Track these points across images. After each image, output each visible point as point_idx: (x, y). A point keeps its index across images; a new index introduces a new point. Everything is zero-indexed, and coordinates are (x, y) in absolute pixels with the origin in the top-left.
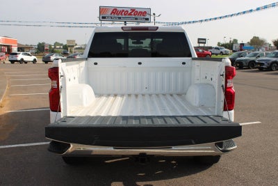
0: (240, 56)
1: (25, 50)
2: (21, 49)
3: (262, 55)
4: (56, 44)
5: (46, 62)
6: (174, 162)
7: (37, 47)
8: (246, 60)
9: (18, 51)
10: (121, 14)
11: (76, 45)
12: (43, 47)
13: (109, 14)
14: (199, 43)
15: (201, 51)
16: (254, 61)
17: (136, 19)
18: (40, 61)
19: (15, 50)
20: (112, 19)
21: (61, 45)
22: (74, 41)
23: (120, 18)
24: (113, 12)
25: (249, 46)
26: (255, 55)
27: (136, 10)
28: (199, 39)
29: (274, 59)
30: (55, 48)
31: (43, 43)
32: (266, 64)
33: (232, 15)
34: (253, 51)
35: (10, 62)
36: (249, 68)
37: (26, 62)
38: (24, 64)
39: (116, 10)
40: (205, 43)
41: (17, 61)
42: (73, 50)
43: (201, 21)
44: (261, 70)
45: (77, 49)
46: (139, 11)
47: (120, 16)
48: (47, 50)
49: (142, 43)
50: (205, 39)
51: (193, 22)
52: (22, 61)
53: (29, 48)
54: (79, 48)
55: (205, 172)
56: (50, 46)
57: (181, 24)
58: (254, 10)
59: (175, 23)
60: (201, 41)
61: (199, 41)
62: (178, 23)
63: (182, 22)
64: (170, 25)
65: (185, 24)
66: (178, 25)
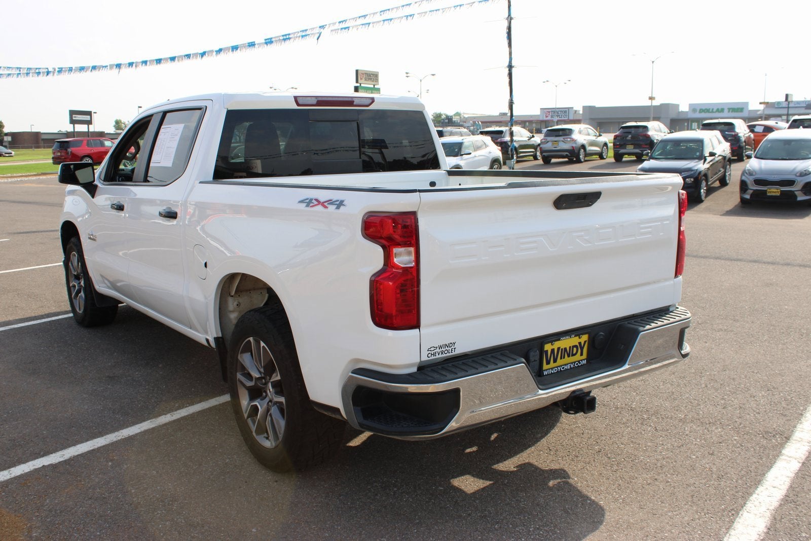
14: (73, 122)
28: (72, 113)
33: (203, 54)
40: (89, 123)
43: (119, 66)
50: (89, 113)
51: (94, 68)
57: (56, 73)
58: (260, 44)
59: (37, 69)
60: (79, 118)
61: (74, 119)
62: (47, 68)
63: (59, 68)
64: (20, 74)
65: (67, 72)
66: (46, 74)
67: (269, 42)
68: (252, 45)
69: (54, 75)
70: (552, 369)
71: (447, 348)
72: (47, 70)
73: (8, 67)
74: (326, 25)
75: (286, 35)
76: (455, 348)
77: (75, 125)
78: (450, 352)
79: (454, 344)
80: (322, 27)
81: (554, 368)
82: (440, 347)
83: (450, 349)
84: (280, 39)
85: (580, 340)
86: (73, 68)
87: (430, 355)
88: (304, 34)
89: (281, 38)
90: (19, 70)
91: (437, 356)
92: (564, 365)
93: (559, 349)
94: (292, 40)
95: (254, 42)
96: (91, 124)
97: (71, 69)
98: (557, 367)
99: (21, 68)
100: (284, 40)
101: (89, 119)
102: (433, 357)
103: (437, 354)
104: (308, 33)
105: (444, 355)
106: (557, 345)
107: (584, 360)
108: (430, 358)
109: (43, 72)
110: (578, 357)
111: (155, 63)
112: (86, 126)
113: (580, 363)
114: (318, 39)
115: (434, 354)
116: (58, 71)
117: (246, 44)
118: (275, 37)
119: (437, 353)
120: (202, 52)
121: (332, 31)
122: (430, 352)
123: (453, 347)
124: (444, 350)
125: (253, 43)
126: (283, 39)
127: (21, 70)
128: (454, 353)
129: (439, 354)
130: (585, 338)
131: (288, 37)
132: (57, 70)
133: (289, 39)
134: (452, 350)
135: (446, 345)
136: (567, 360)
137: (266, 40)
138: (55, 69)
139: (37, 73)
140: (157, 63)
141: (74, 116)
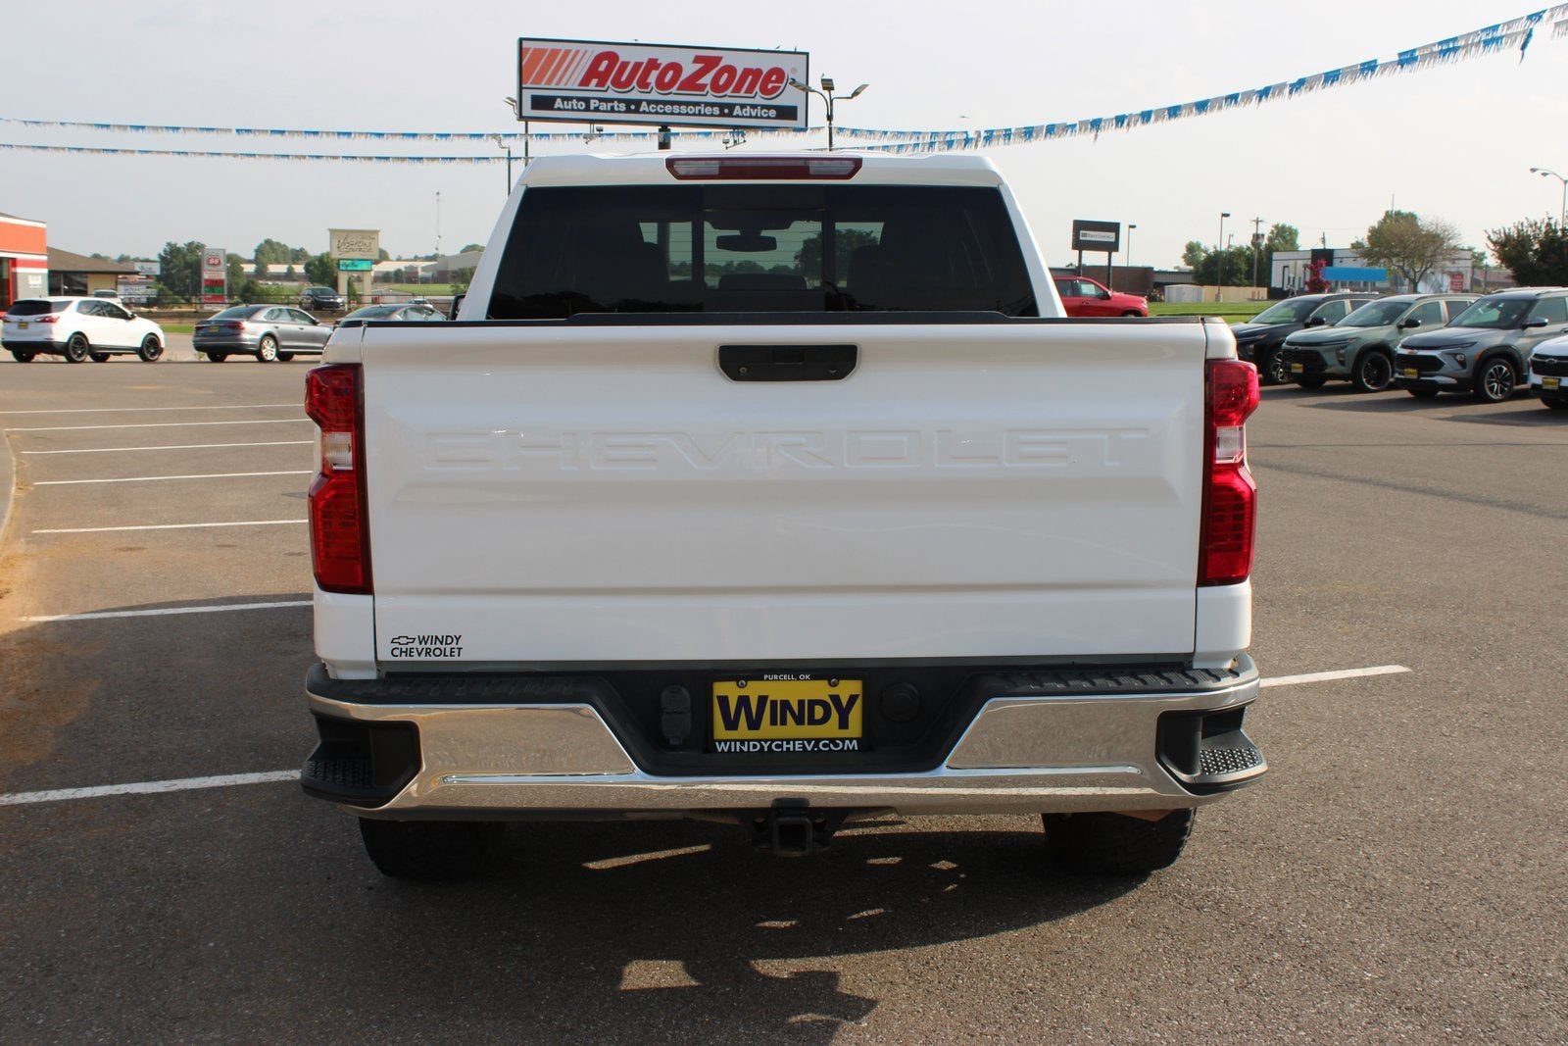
0: (1307, 317)
1: (93, 285)
2: (68, 280)
3: (1431, 314)
4: (268, 251)
5: (217, 355)
6: (945, 865)
7: (156, 269)
8: (1341, 343)
9: (54, 290)
10: (643, 84)
11: (383, 256)
12: (196, 268)
13: (569, 80)
14: (1079, 245)
15: (1088, 289)
16: (1382, 349)
17: (727, 110)
18: (179, 346)
19: (32, 283)
20: (589, 111)
21: (298, 255)
22: (372, 234)
23: (633, 106)
24: (592, 73)
25: (1361, 263)
26: (1391, 314)
27: (728, 60)
28: (1079, 226)
29: (1496, 338)
30: (261, 273)
31: (194, 248)
32: (1450, 364)
33: (1264, 93)
34: (1384, 292)
35: (9, 355)
36: (1359, 389)
37: (100, 355)
38: (88, 365)
39: (612, 57)
40: (1112, 247)
41: (49, 347)
42: (367, 289)
43: (1096, 124)
44: (1425, 395)
45: (386, 278)
46: (740, 64)
47: (635, 95)
48: (215, 284)
49: (770, 244)
50: (1114, 228)
51: (1051, 130)
52: (77, 347)
53: (118, 272)
54: (397, 277)
55: (1107, 910)
56: (234, 262)
57: (981, 142)
58: (1385, 66)
59: (947, 133)
60: (1092, 236)
61: (1081, 238)
62: (966, 133)
63: (986, 131)
64: (918, 144)
65: (1001, 141)
66: (963, 144)
67: (1407, 59)
68: (1369, 67)
69: (976, 146)
70: (742, 742)
71: (438, 645)
72: (965, 136)
73: (898, 132)
74: (1544, 12)
75: (1447, 41)
76: (459, 649)
77: (1084, 252)
78: (448, 653)
79: (458, 639)
80: (1536, 17)
81: (749, 741)
82: (423, 640)
83: (448, 648)
84: (1432, 53)
85: (834, 691)
86: (1013, 131)
87: (397, 652)
88: (1491, 38)
89: (1436, 49)
90: (915, 137)
91: (416, 658)
92: (782, 740)
93: (762, 700)
94: (1461, 53)
95: (1375, 61)
96: (1116, 249)
97: (1007, 134)
98: (759, 741)
99: (920, 133)
100: (1444, 53)
101: (1113, 240)
102: (404, 658)
103: (415, 653)
104: (1498, 33)
105: (433, 658)
106: (754, 690)
107: (851, 740)
108: (398, 659)
109: (959, 141)
110: (831, 729)
111: (1167, 116)
112: (1106, 254)
113: (837, 745)
114: (1523, 47)
115: (410, 652)
116: (985, 138)
117: (1357, 66)
118: (1423, 47)
119: (415, 650)
120: (1262, 88)
121: (1557, 24)
122: (397, 645)
123: (454, 645)
124: (433, 647)
125: (1373, 64)
126: (1441, 51)
127: (921, 136)
128: (456, 658)
129: (419, 655)
130: (848, 688)
131: (1451, 46)
132: (983, 135)
133: (1455, 49)
134: (451, 652)
135: (437, 637)
136: (791, 729)
137: (1400, 55)
138: (978, 133)
139: (948, 142)
140: (1170, 116)
141: (1081, 232)
